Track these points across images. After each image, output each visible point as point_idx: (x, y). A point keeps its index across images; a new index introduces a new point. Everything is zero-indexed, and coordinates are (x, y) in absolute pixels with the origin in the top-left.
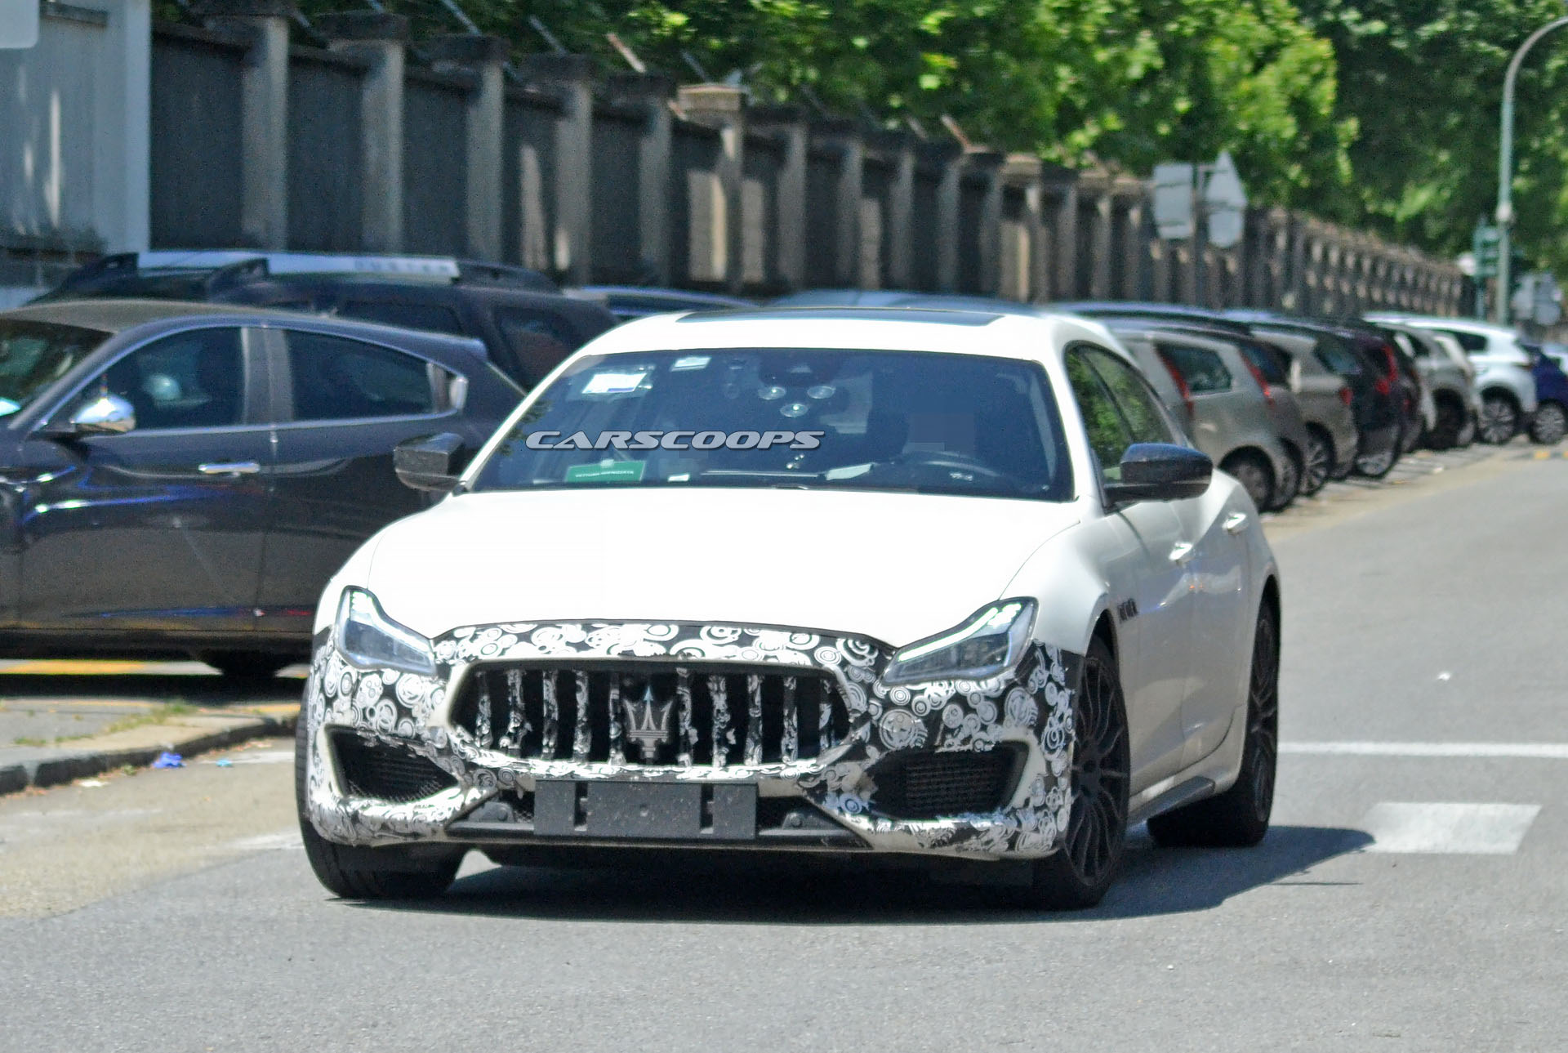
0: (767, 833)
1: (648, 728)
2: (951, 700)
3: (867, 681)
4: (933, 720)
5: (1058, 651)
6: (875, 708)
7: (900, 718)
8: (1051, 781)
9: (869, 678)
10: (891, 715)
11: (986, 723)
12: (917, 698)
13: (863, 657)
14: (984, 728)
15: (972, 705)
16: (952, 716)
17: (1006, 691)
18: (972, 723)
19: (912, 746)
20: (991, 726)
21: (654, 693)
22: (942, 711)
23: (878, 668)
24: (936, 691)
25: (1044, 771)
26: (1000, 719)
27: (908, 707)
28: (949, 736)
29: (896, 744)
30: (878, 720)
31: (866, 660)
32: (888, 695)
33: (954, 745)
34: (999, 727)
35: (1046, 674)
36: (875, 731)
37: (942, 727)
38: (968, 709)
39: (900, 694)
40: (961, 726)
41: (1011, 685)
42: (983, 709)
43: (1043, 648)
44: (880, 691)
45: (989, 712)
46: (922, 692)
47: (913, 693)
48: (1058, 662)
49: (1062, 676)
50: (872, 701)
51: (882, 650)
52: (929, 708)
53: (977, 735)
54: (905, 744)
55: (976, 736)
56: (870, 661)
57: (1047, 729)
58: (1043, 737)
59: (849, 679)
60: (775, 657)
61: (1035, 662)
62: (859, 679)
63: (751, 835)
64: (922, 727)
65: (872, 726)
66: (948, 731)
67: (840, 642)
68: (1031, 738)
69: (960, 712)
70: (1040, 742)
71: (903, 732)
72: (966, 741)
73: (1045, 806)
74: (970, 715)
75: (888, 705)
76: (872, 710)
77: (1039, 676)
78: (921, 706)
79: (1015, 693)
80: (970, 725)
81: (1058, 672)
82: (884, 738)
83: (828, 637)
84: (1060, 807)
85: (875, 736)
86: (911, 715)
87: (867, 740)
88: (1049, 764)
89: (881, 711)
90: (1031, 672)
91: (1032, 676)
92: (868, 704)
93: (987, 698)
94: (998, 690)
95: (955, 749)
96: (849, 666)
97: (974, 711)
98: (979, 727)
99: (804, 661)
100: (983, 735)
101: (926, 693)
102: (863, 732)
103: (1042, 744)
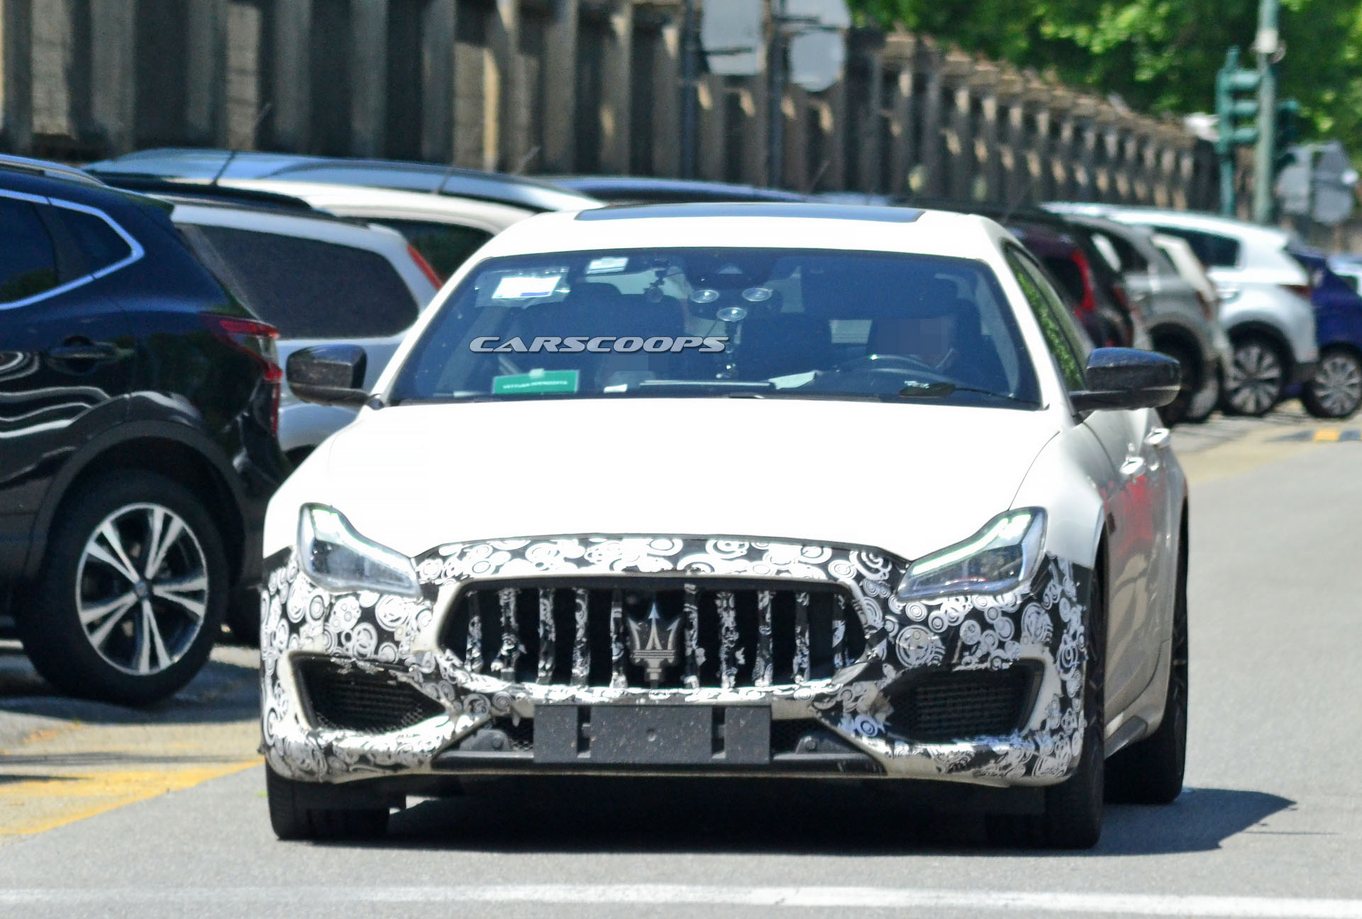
0: (781, 757)
1: (654, 648)
2: (968, 616)
3: (883, 597)
4: (950, 636)
5: (1069, 565)
6: (892, 625)
7: (917, 635)
8: (1065, 702)
9: (885, 592)
10: (908, 632)
11: (1003, 641)
12: (934, 614)
13: (877, 571)
14: (1001, 645)
15: (989, 621)
16: (970, 632)
17: (1023, 606)
18: (990, 640)
19: (929, 664)
20: (1009, 644)
21: (660, 611)
22: (959, 627)
23: (893, 583)
24: (953, 608)
25: (1059, 691)
26: (1017, 636)
27: (925, 622)
28: (967, 653)
29: (913, 662)
30: (895, 637)
31: (881, 574)
32: (904, 612)
33: (971, 663)
34: (1017, 644)
35: (1059, 589)
36: (891, 648)
37: (959, 644)
38: (985, 626)
39: (916, 610)
40: (979, 643)
41: (1027, 600)
42: (1001, 624)
43: (1055, 561)
44: (896, 606)
45: (1006, 628)
46: (938, 607)
47: (930, 609)
48: (1070, 576)
49: (1074, 591)
50: (888, 618)
51: (896, 563)
52: (947, 625)
53: (995, 653)
54: (922, 661)
55: (993, 654)
56: (885, 575)
57: (1062, 648)
58: (1058, 656)
59: (864, 593)
60: (788, 571)
61: (1049, 576)
62: (875, 595)
63: (766, 760)
64: (940, 644)
65: (889, 644)
66: (966, 648)
67: (853, 556)
68: (1047, 657)
69: (978, 628)
70: (1055, 661)
71: (920, 650)
72: (985, 659)
73: (1060, 729)
74: (988, 632)
75: (904, 621)
76: (889, 626)
77: (1053, 590)
78: (938, 622)
79: (1031, 609)
80: (988, 642)
81: (1070, 588)
82: (900, 656)
83: (841, 550)
84: (1074, 730)
85: (892, 655)
86: (928, 631)
87: (884, 659)
88: (1064, 684)
89: (897, 627)
90: (1046, 586)
91: (1047, 591)
92: (884, 620)
93: (1005, 614)
94: (1015, 605)
95: (971, 667)
96: (864, 580)
97: (991, 627)
98: (997, 644)
99: (818, 575)
100: (1000, 652)
101: (943, 609)
102: (879, 650)
103: (1058, 663)
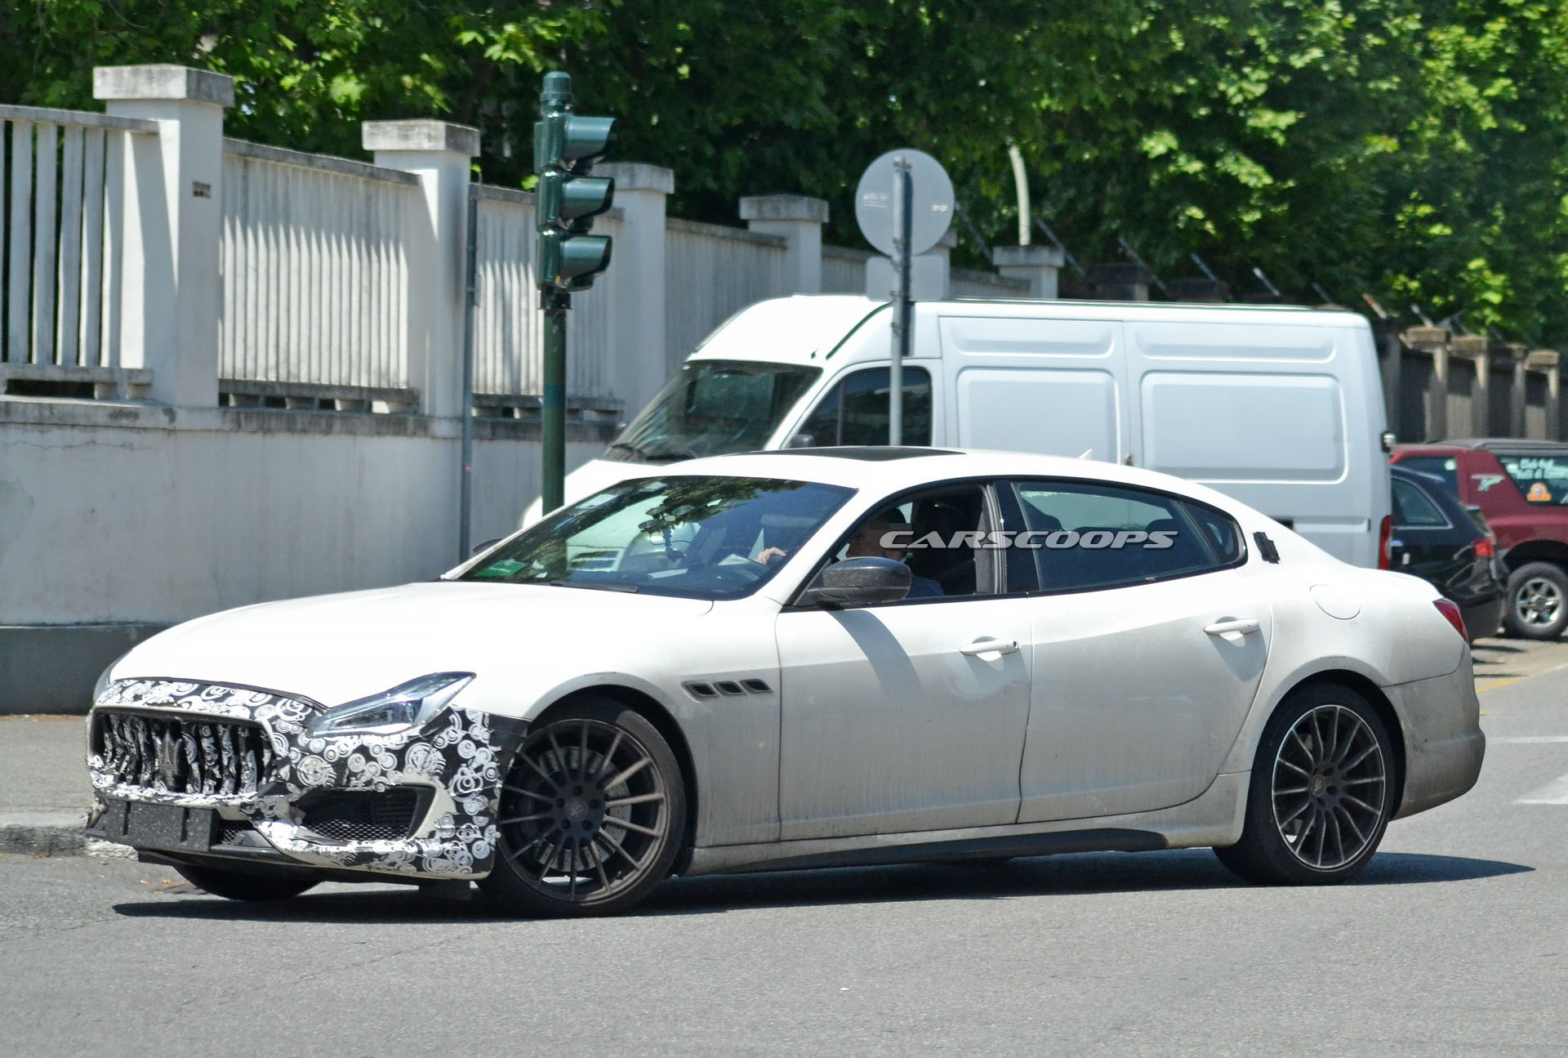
0: (216, 848)
1: (168, 763)
2: (356, 752)
3: (293, 733)
4: (340, 765)
5: (484, 716)
6: (295, 755)
7: (315, 763)
8: (461, 818)
9: (294, 729)
10: (308, 760)
11: (386, 771)
12: (330, 747)
13: (295, 714)
14: (384, 774)
15: (372, 755)
16: (357, 763)
17: (407, 746)
18: (374, 771)
19: (325, 786)
20: (391, 773)
21: (170, 734)
22: (347, 759)
23: (305, 724)
24: (345, 745)
25: (454, 811)
26: (400, 767)
27: (321, 754)
28: (353, 778)
29: (312, 781)
30: (297, 764)
31: (297, 716)
32: (308, 745)
33: (357, 785)
34: (399, 773)
35: (462, 733)
36: (293, 772)
37: (347, 772)
38: (369, 758)
39: (317, 745)
40: (363, 771)
41: (413, 740)
42: (383, 758)
43: (462, 714)
44: (302, 740)
45: (390, 761)
46: (334, 743)
47: (328, 743)
48: (483, 724)
49: (487, 736)
50: (292, 748)
51: (317, 707)
52: (338, 755)
53: (378, 778)
54: (318, 783)
55: (376, 780)
56: (301, 717)
57: (458, 777)
58: (452, 783)
59: (275, 730)
60: (228, 711)
61: (449, 723)
62: (285, 731)
63: (205, 849)
64: (331, 770)
65: (291, 768)
66: (355, 775)
67: (280, 703)
68: (437, 783)
69: (363, 760)
70: (447, 787)
71: (315, 774)
72: (369, 783)
73: (455, 838)
74: (372, 764)
75: (306, 751)
76: (293, 755)
77: (450, 735)
78: (331, 754)
79: (418, 748)
80: (370, 771)
81: (480, 732)
82: (301, 777)
83: (277, 696)
84: (477, 840)
85: (294, 777)
86: (322, 760)
87: (287, 779)
88: (459, 806)
89: (300, 755)
90: (441, 730)
91: (443, 735)
92: (289, 750)
93: (388, 750)
94: (400, 744)
95: (358, 789)
96: (279, 721)
97: (375, 760)
98: (379, 772)
99: (245, 715)
100: (383, 779)
101: (337, 744)
102: (284, 772)
103: (451, 789)
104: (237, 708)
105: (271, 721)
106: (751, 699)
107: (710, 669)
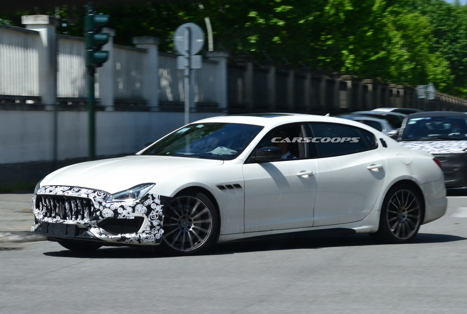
1: (61, 211)
2: (120, 207)
3: (100, 202)
4: (115, 211)
5: (159, 196)
6: (101, 208)
7: (107, 210)
8: (152, 227)
9: (101, 200)
10: (105, 209)
11: (129, 212)
12: (112, 206)
13: (101, 196)
14: (129, 213)
15: (125, 208)
16: (120, 210)
17: (135, 205)
18: (125, 212)
19: (111, 217)
20: (131, 213)
21: (62, 203)
22: (117, 209)
23: (104, 199)
24: (116, 205)
25: (150, 225)
26: (134, 211)
27: (109, 208)
29: (106, 216)
30: (102, 211)
31: (102, 196)
32: (105, 205)
34: (133, 213)
35: (152, 201)
37: (117, 213)
39: (108, 205)
41: (137, 203)
42: (128, 209)
43: (152, 195)
44: (104, 204)
45: (130, 210)
47: (111, 204)
48: (158, 198)
49: (160, 202)
50: (100, 206)
51: (107, 194)
52: (115, 208)
53: (127, 215)
54: (109, 216)
56: (103, 197)
57: (151, 214)
58: (149, 216)
59: (95, 200)
60: (80, 195)
61: (148, 198)
62: (98, 201)
63: (74, 237)
64: (112, 212)
65: (100, 212)
66: (120, 213)
67: (96, 193)
68: (145, 216)
69: (122, 209)
70: (148, 217)
71: (108, 213)
72: (124, 216)
73: (150, 233)
74: (125, 210)
75: (105, 207)
77: (149, 202)
78: (112, 208)
79: (139, 206)
80: (125, 213)
81: (158, 201)
82: (103, 215)
83: (95, 191)
84: (157, 233)
85: (101, 215)
86: (110, 209)
87: (99, 215)
88: (152, 223)
89: (103, 208)
90: (146, 200)
91: (146, 202)
92: (99, 207)
93: (130, 206)
94: (133, 204)
95: (121, 218)
96: (96, 198)
98: (127, 213)
99: (86, 196)
101: (114, 205)
102: (98, 213)
103: (149, 218)
104: (83, 194)
105: (94, 198)
106: (236, 190)
107: (224, 181)
